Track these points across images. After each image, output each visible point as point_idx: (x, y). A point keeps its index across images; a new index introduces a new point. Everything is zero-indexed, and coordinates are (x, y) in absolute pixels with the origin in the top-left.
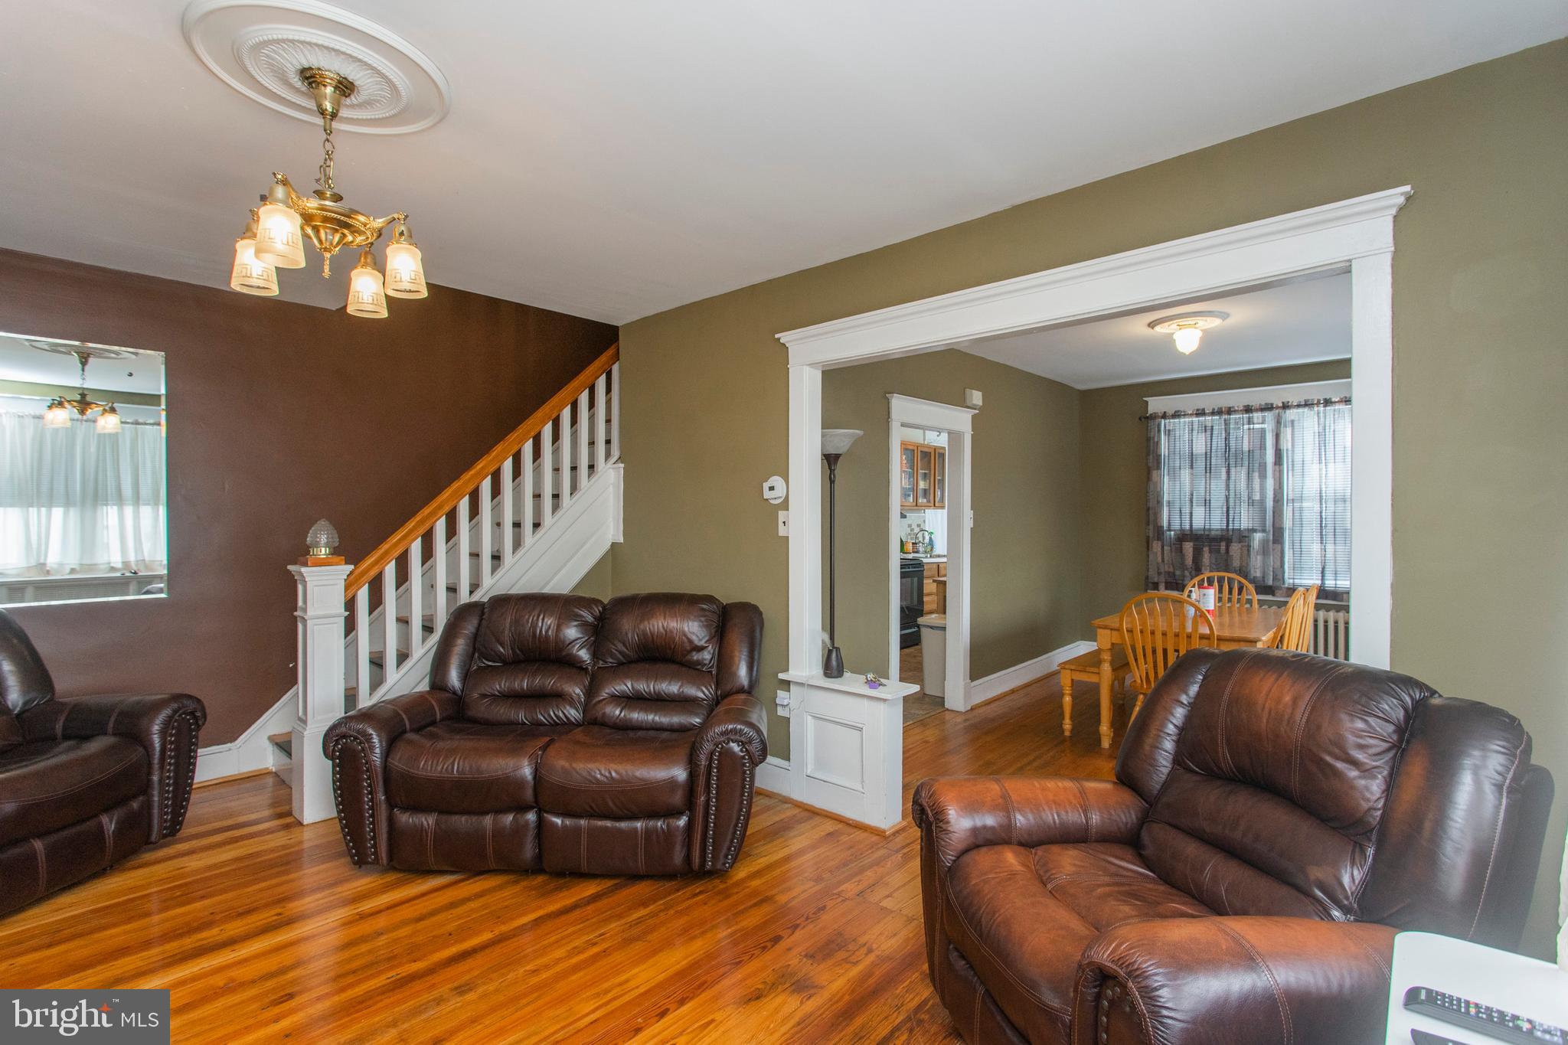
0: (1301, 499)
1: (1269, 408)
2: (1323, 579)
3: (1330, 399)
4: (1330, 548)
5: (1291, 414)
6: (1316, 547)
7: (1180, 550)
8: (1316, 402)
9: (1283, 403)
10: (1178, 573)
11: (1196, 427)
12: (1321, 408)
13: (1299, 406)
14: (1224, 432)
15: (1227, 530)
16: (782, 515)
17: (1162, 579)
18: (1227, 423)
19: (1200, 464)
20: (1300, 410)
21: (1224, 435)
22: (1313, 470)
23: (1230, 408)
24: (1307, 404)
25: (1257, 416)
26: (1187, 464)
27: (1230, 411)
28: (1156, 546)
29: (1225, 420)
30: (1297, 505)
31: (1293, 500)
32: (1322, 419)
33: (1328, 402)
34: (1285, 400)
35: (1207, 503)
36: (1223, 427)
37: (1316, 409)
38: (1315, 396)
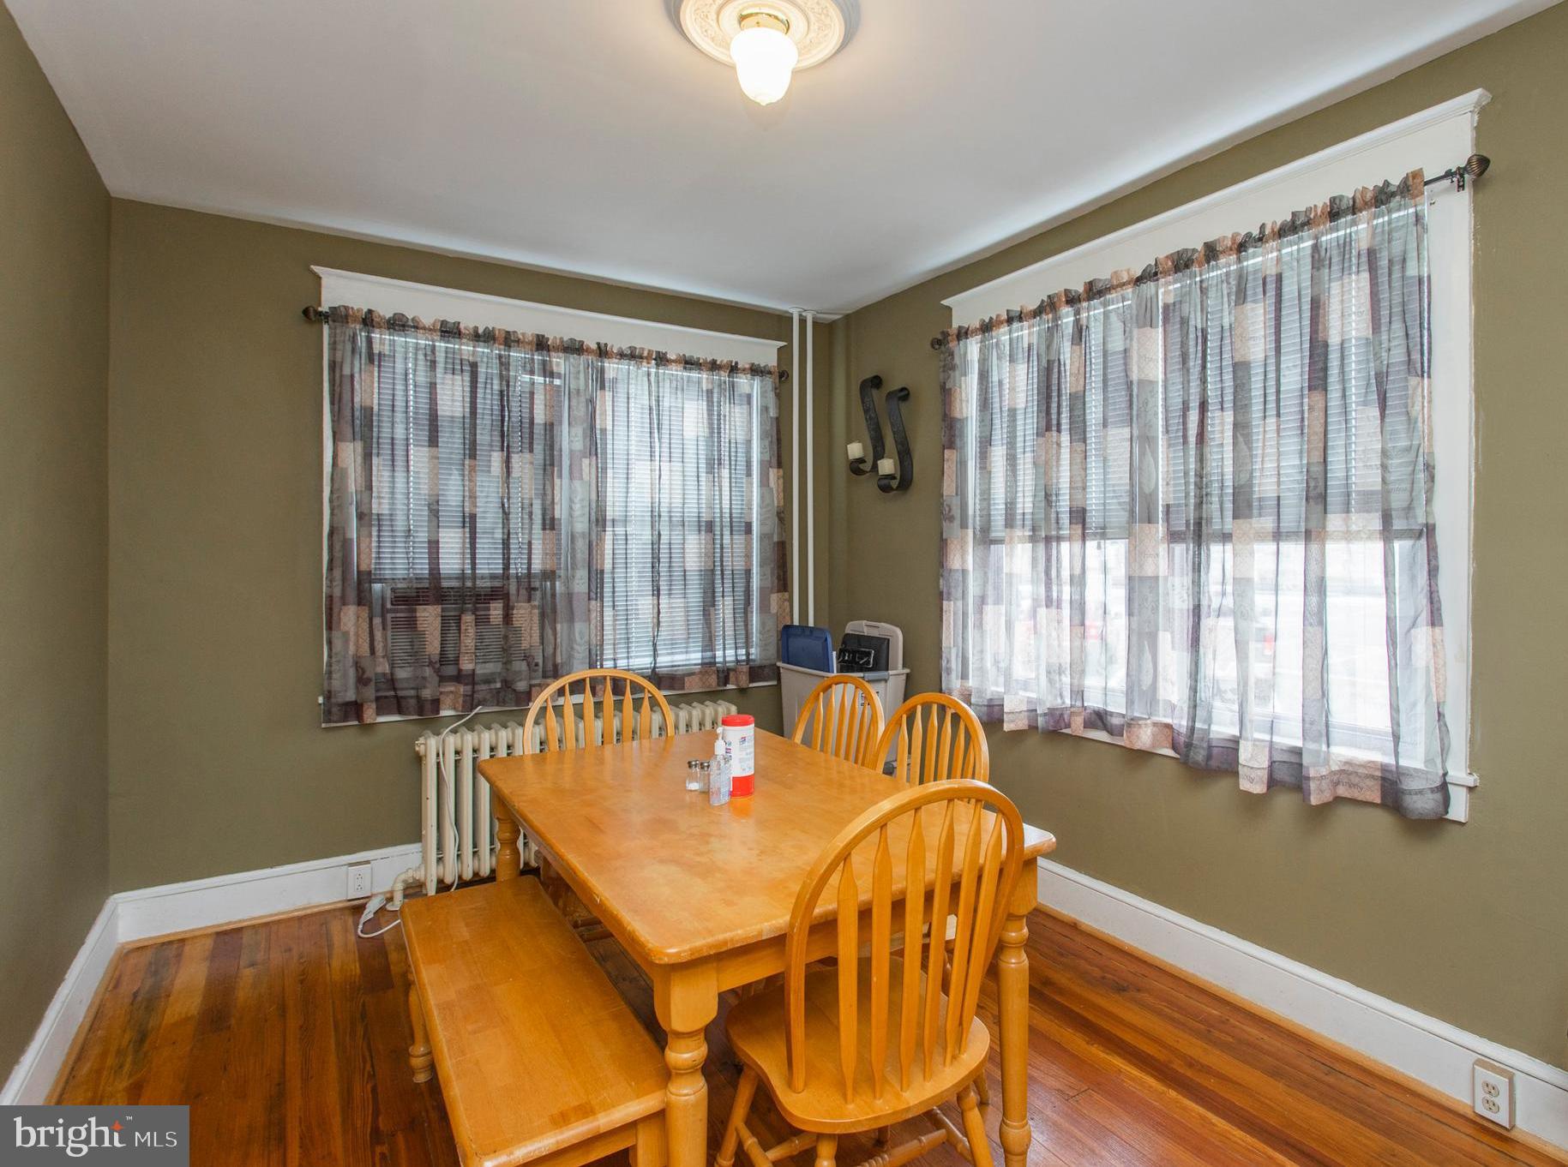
0: (625, 521)
1: (575, 351)
2: (655, 655)
3: (665, 354)
4: (664, 602)
5: (612, 369)
6: (645, 604)
7: (411, 623)
8: (645, 354)
9: (598, 344)
10: (402, 674)
11: (440, 357)
12: (653, 369)
13: (622, 357)
14: (496, 382)
15: (505, 575)
17: (370, 692)
18: (504, 366)
19: (451, 441)
20: (624, 365)
21: (496, 388)
22: (642, 471)
24: (633, 356)
25: (559, 364)
26: (424, 435)
27: (509, 340)
28: (350, 617)
29: (500, 359)
30: (620, 530)
31: (613, 521)
32: (654, 388)
33: (661, 360)
34: (603, 342)
35: (470, 522)
36: (496, 371)
37: (645, 367)
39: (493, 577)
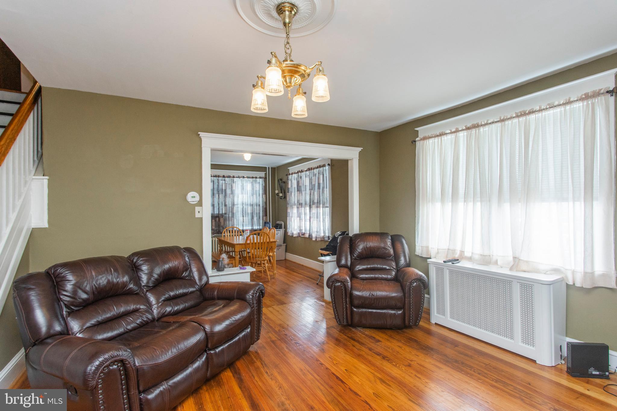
0: (238, 204)
1: (229, 177)
2: (243, 227)
4: (244, 218)
5: (235, 179)
6: (241, 218)
8: (241, 177)
12: (242, 179)
13: (237, 177)
14: (217, 183)
15: (219, 214)
16: (197, 209)
18: (218, 180)
20: (237, 179)
21: (217, 184)
22: (240, 196)
23: (219, 175)
24: (239, 177)
25: (227, 179)
27: (219, 176)
29: (218, 179)
30: (237, 206)
31: (236, 204)
32: (242, 182)
33: (243, 177)
34: (233, 175)
36: (217, 181)
37: (241, 179)
38: (240, 175)
39: (217, 214)
